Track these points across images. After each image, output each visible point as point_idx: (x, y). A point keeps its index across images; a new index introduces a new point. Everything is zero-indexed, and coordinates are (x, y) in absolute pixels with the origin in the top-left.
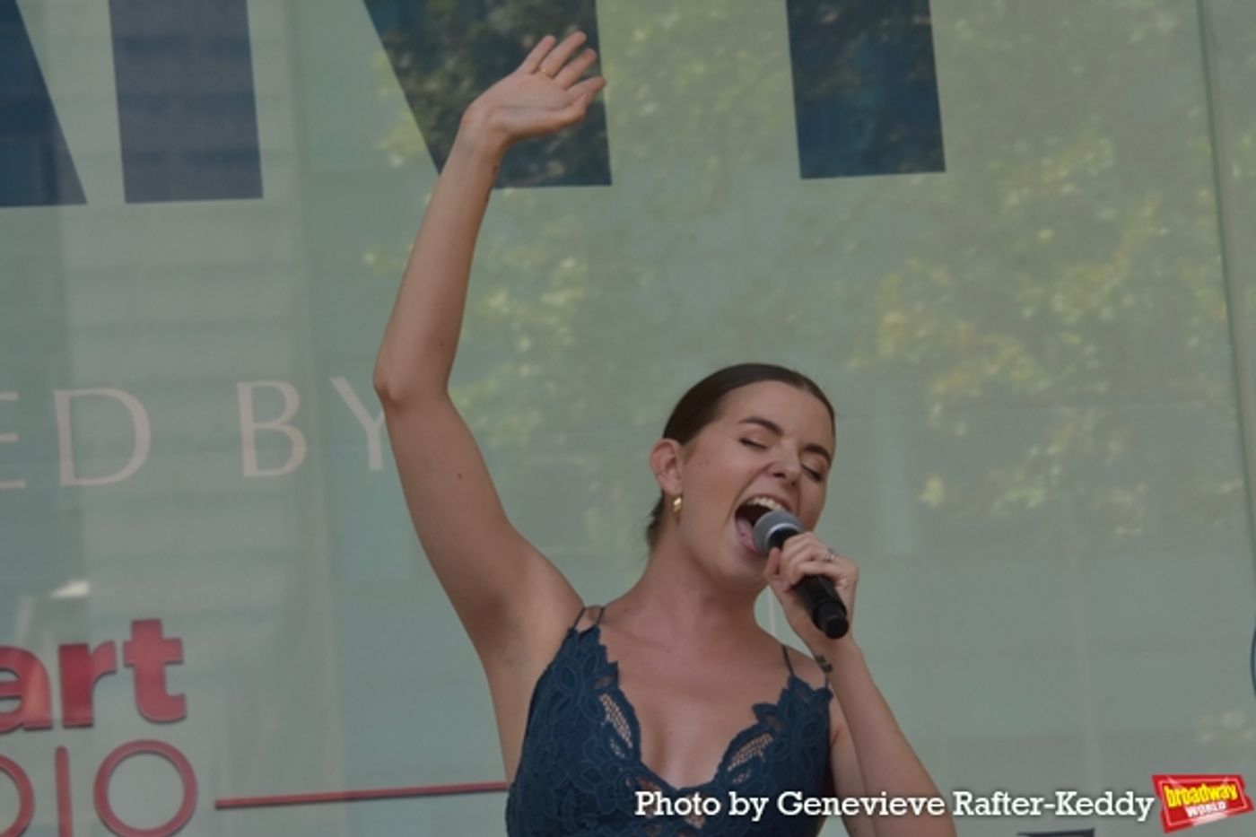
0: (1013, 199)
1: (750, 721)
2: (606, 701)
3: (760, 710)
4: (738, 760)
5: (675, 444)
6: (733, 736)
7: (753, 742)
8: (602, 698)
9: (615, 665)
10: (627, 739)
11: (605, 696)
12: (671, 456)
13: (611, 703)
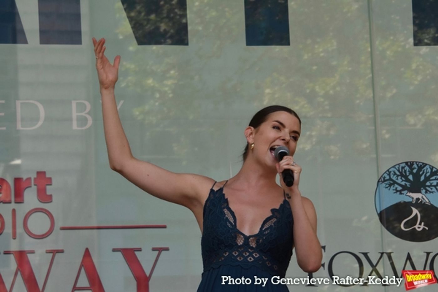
0: (306, 57)
1: (270, 214)
2: (226, 211)
3: (273, 211)
4: (266, 227)
5: (252, 128)
6: (264, 219)
7: (270, 221)
8: (224, 210)
9: (227, 199)
10: (233, 222)
11: (225, 209)
12: (251, 132)
13: (227, 211)
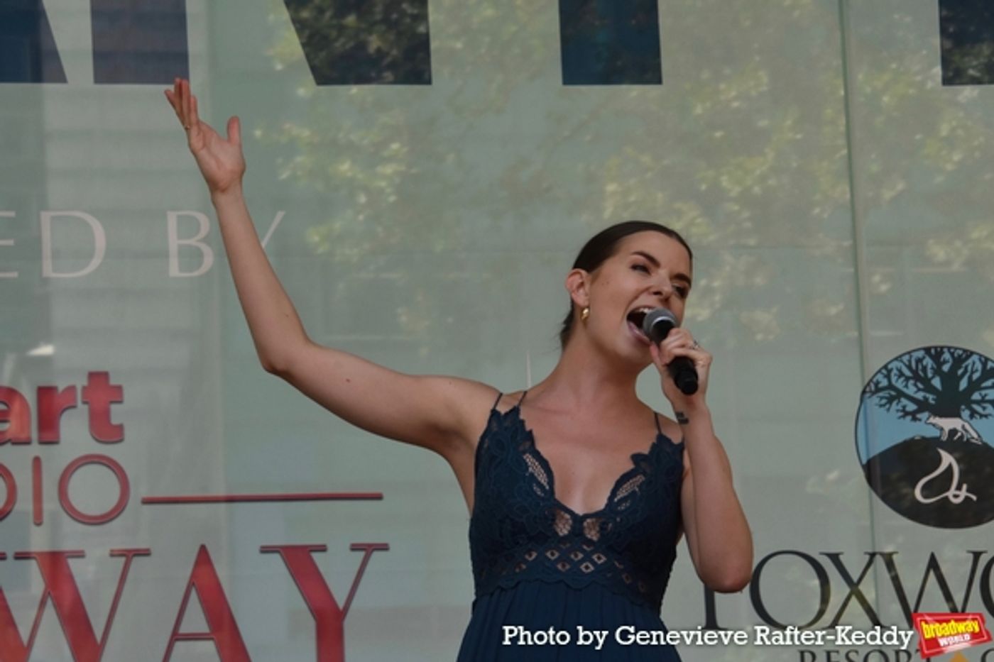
0: (698, 110)
2: (529, 458)
6: (618, 477)
7: (631, 481)
9: (531, 432)
10: (546, 484)
11: (528, 455)
12: (580, 281)
13: (531, 460)
